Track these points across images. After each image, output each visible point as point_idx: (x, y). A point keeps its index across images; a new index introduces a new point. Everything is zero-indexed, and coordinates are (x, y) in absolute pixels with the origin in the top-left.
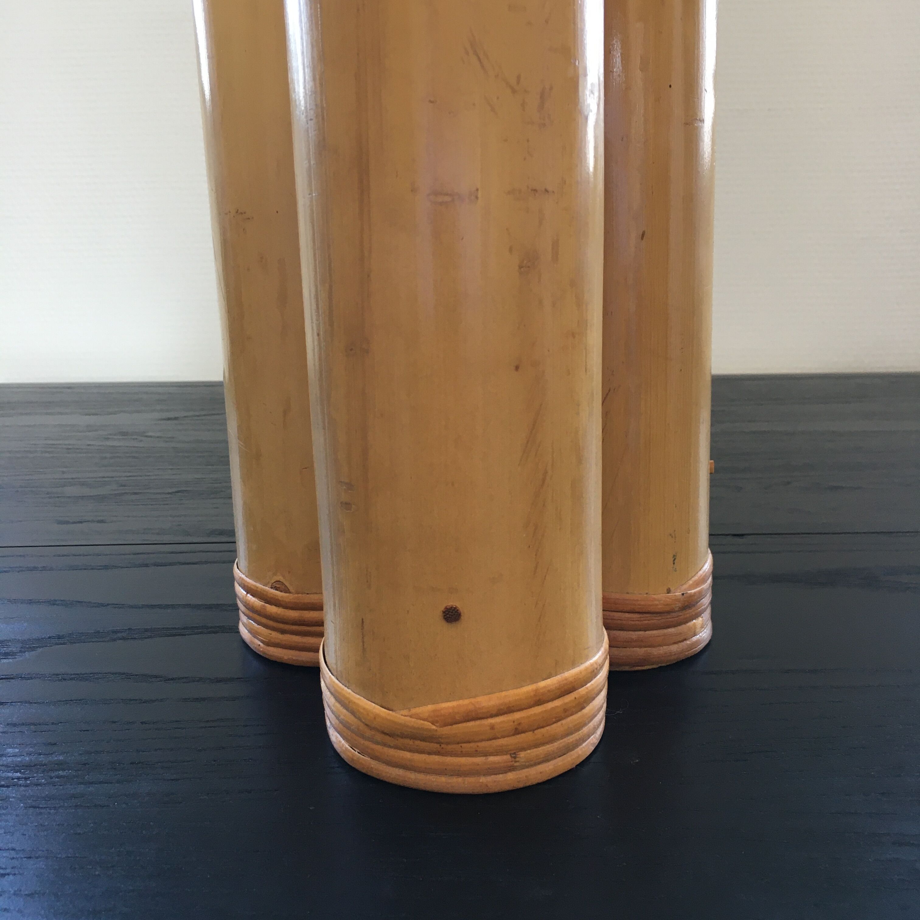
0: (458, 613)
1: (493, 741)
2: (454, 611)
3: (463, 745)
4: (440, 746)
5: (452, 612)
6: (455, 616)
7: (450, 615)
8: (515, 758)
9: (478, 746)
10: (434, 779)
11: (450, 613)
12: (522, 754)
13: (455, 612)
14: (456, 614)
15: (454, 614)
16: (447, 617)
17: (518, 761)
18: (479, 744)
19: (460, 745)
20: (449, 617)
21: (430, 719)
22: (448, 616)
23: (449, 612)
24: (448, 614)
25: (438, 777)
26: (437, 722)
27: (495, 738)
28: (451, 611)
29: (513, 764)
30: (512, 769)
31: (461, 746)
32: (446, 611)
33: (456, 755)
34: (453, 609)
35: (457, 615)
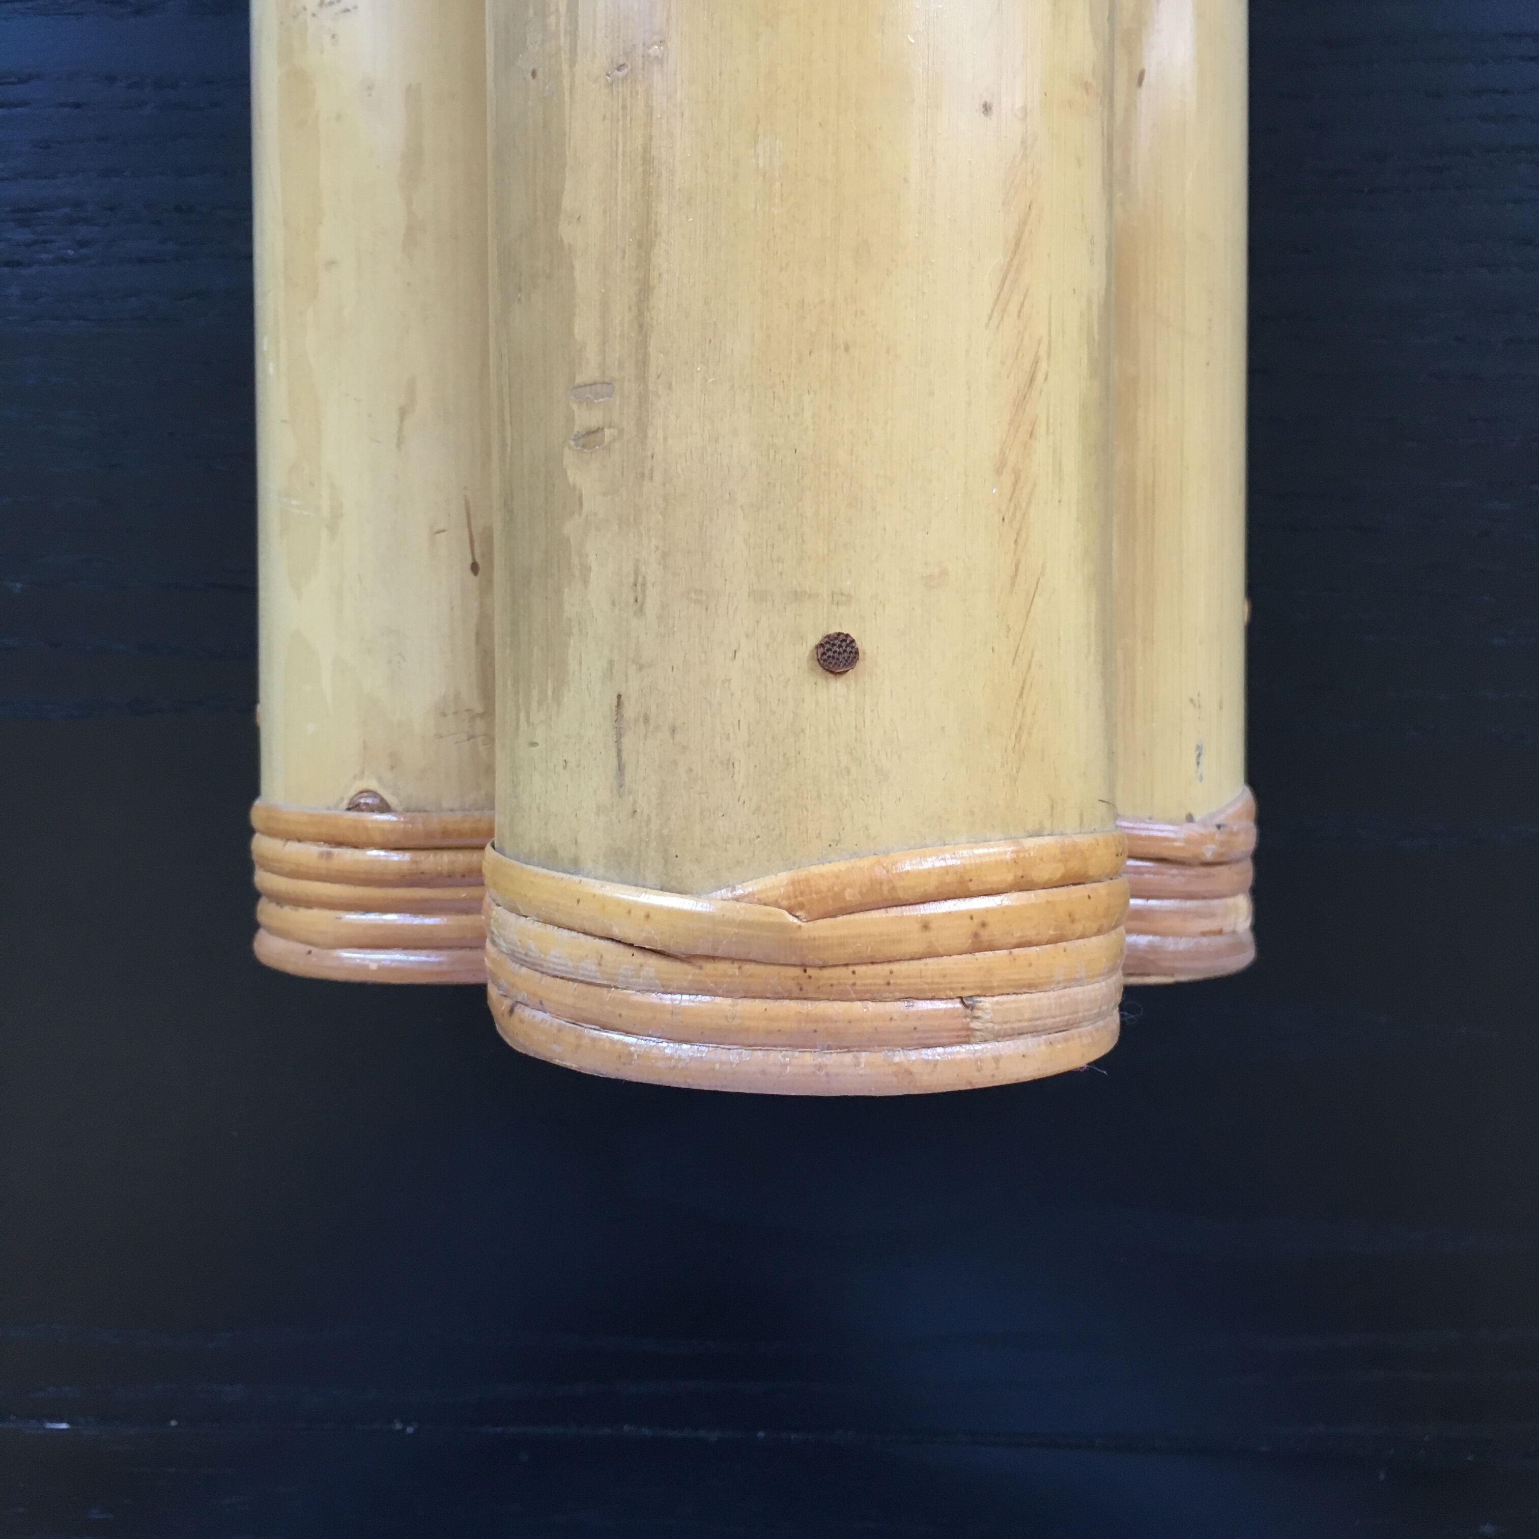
0: (853, 647)
1: (923, 961)
2: (844, 644)
3: (860, 969)
4: (805, 971)
5: (840, 646)
6: (846, 655)
7: (835, 652)
8: (972, 1007)
9: (891, 972)
10: (787, 1059)
11: (835, 648)
12: (986, 1003)
13: (847, 646)
14: (849, 649)
15: (845, 651)
16: (829, 657)
17: (978, 1018)
18: (895, 967)
19: (851, 968)
20: (833, 657)
21: (785, 903)
22: (830, 654)
23: (834, 645)
24: (828, 650)
25: (797, 1054)
26: (801, 906)
27: (931, 954)
28: (837, 642)
29: (968, 1024)
30: (966, 1037)
31: (854, 972)
32: (827, 643)
33: (843, 997)
34: (842, 637)
35: (851, 652)
